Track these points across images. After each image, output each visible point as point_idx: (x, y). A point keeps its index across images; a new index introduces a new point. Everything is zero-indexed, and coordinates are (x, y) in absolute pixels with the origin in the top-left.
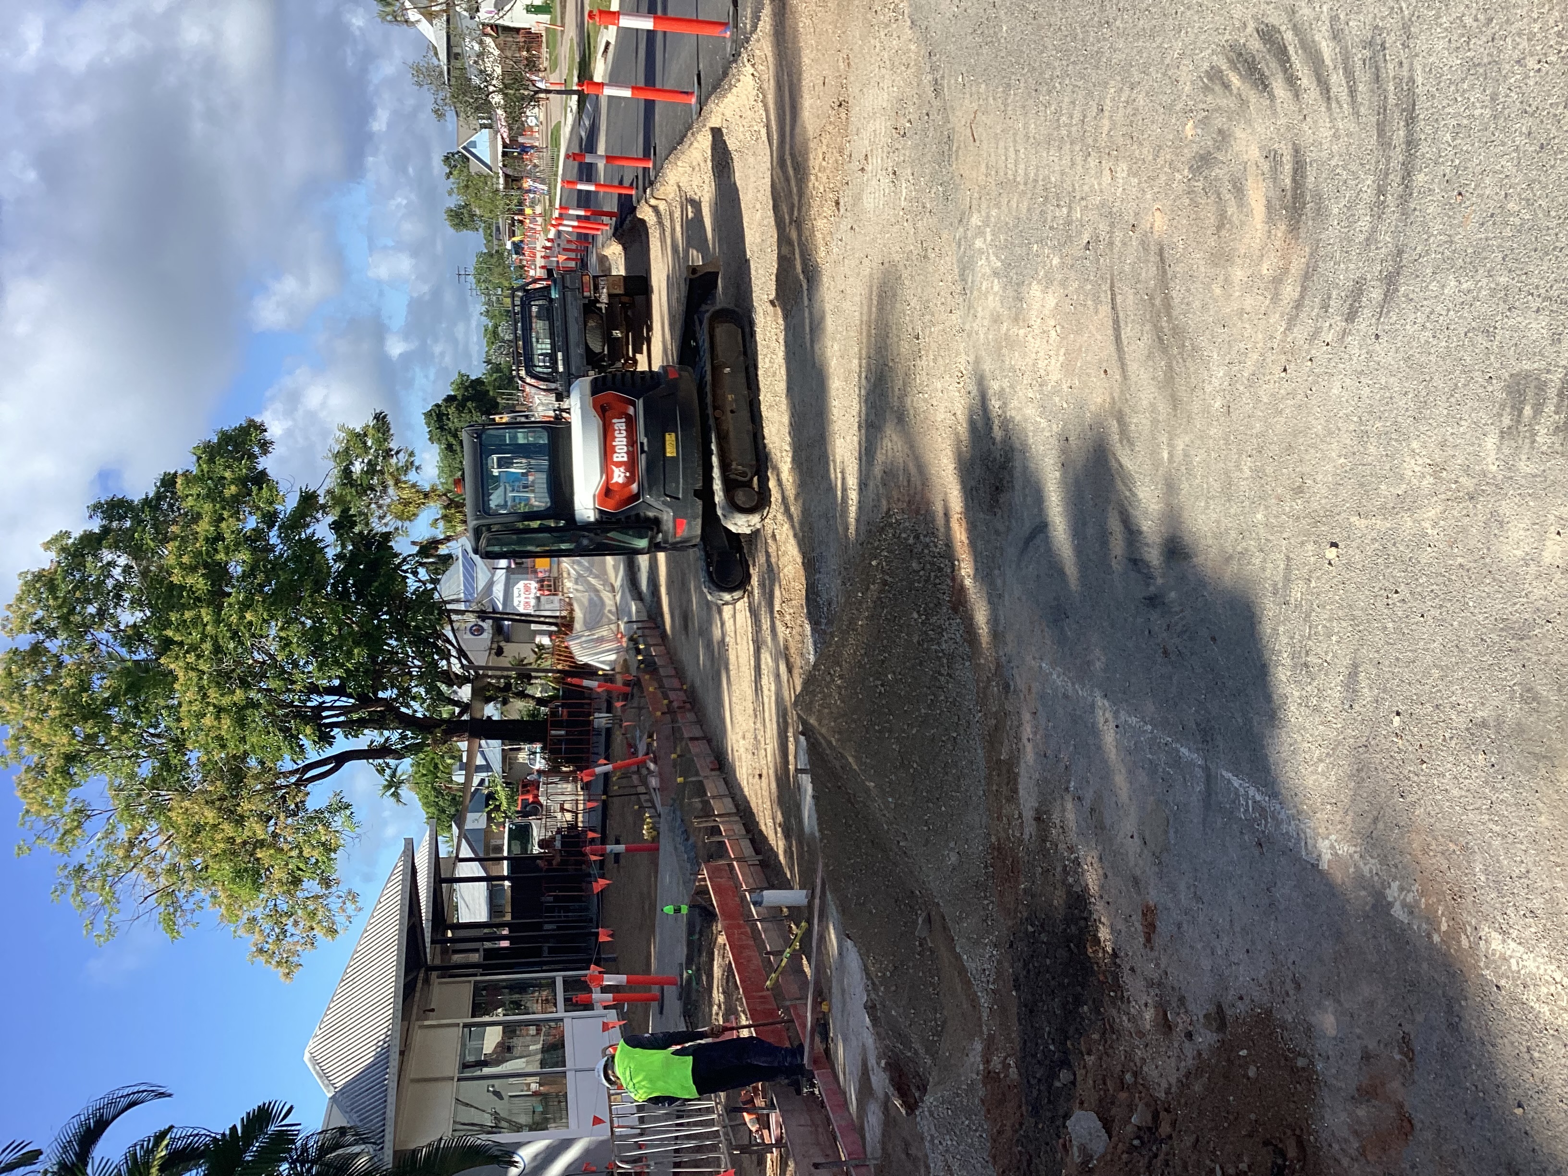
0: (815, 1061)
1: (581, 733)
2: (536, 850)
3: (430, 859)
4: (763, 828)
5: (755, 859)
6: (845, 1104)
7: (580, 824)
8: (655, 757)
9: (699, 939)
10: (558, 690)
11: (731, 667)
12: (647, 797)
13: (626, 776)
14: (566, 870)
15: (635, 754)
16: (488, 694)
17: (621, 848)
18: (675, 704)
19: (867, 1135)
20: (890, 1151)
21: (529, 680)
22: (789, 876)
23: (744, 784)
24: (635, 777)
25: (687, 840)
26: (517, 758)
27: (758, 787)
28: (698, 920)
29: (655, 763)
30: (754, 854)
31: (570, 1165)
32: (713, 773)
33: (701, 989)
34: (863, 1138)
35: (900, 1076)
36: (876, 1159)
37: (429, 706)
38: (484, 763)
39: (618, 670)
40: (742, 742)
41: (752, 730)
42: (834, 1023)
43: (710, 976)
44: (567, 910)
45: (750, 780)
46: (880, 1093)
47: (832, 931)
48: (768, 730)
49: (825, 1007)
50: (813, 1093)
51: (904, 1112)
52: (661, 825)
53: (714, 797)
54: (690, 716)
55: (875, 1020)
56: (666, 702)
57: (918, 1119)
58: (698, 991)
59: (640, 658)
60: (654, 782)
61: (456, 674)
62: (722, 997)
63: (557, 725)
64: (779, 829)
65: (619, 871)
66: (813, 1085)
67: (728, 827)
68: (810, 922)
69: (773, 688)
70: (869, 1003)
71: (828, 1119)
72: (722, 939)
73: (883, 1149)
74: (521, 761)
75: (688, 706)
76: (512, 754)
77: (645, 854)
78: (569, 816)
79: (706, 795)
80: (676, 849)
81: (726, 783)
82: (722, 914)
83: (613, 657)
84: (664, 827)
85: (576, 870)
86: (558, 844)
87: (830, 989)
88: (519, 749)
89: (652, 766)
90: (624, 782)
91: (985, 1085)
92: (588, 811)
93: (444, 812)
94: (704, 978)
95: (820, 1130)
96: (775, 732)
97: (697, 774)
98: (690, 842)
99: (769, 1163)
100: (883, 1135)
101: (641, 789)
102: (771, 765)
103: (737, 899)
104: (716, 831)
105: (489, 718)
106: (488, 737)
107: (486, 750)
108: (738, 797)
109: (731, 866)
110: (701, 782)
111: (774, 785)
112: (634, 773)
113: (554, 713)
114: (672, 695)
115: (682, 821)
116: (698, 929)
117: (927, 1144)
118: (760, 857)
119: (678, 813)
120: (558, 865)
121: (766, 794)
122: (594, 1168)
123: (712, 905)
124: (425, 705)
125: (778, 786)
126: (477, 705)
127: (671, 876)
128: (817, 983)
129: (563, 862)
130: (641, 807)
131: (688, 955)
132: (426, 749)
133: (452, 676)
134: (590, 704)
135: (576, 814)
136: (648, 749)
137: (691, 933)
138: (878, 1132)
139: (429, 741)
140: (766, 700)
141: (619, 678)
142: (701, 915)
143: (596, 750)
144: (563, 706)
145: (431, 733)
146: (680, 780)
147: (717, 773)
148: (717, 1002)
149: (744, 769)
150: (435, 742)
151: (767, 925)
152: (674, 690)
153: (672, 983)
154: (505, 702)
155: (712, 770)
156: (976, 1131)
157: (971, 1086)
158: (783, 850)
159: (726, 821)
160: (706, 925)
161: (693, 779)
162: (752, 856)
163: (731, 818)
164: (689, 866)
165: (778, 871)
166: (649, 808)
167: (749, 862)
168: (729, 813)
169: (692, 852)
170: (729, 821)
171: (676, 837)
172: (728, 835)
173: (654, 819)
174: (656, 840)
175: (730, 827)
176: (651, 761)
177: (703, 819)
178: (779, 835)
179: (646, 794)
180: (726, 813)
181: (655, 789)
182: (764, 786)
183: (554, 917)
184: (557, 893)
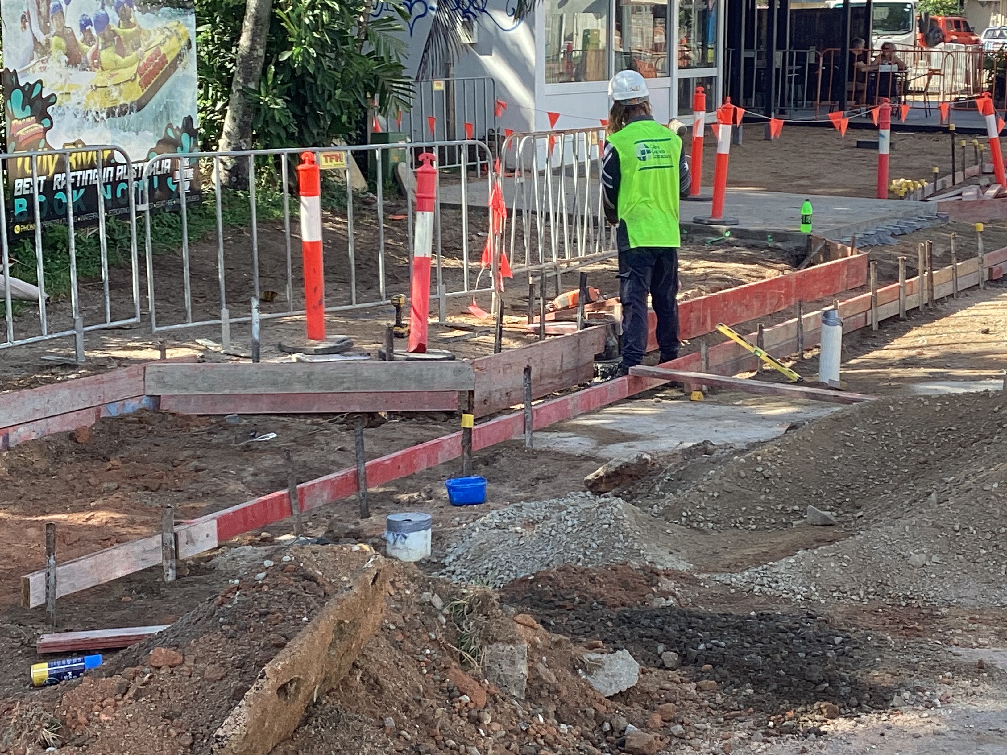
0: (637, 379)
4: (914, 332)
5: (873, 321)
6: (588, 412)
7: (909, 97)
8: (1004, 196)
9: (767, 247)
12: (949, 185)
13: (979, 158)
14: (851, 79)
17: (885, 149)
19: (555, 435)
20: (540, 459)
22: (853, 362)
23: (972, 311)
24: (976, 168)
25: (893, 235)
26: (996, 12)
27: (969, 328)
28: (791, 245)
29: (997, 196)
30: (880, 319)
31: (504, 87)
32: (986, 271)
33: (706, 247)
34: (552, 430)
35: (631, 476)
36: (531, 443)
42: (679, 405)
43: (724, 259)
45: (977, 319)
46: (605, 452)
47: (791, 410)
49: (696, 395)
50: (596, 375)
51: (590, 477)
52: (912, 202)
53: (955, 270)
55: (689, 453)
57: (582, 494)
58: (704, 243)
60: (970, 193)
62: (700, 271)
64: (913, 352)
65: (846, 147)
66: (604, 376)
67: (916, 287)
68: (799, 383)
70: (711, 447)
71: (567, 392)
72: (771, 274)
73: (542, 451)
74: (993, 18)
77: (875, 181)
78: (919, 83)
79: (958, 261)
80: (882, 220)
81: (971, 288)
82: (804, 275)
84: (910, 204)
86: (885, 68)
87: (718, 403)
89: (992, 192)
90: (970, 156)
91: (642, 569)
92: (928, 110)
94: (721, 251)
95: (557, 380)
97: (985, 251)
98: (891, 239)
99: (516, 319)
100: (557, 453)
101: (959, 177)
102: (1002, 346)
103: (820, 296)
104: (911, 272)
108: (953, 302)
109: (863, 288)
110: (971, 255)
111: (974, 348)
112: (982, 167)
115: (918, 230)
116: (779, 245)
117: (555, 501)
118: (875, 327)
119: (928, 225)
121: (962, 338)
122: (500, 114)
123: (812, 264)
125: (975, 354)
127: (846, 213)
128: (731, 386)
130: (936, 176)
131: (747, 231)
135: (924, 92)
137: (777, 236)
138: (559, 447)
142: (797, 249)
146: (980, 227)
147: (986, 278)
148: (694, 266)
151: (793, 333)
153: (716, 210)
155: (991, 270)
156: (585, 554)
157: (638, 554)
158: (887, 356)
159: (923, 285)
160: (785, 254)
161: (980, 245)
162: (877, 316)
163: (926, 292)
164: (862, 236)
165: (861, 348)
166: (935, 187)
167: (869, 313)
168: (932, 290)
169: (880, 240)
170: (922, 290)
171: (897, 220)
172: (904, 288)
173: (919, 192)
174: (891, 195)
175: (915, 291)
176: (999, 191)
177: (927, 256)
178: (906, 352)
179: (954, 184)
180: (932, 286)
181: (960, 195)
182: (973, 336)
183: (791, 64)
184: (822, 68)
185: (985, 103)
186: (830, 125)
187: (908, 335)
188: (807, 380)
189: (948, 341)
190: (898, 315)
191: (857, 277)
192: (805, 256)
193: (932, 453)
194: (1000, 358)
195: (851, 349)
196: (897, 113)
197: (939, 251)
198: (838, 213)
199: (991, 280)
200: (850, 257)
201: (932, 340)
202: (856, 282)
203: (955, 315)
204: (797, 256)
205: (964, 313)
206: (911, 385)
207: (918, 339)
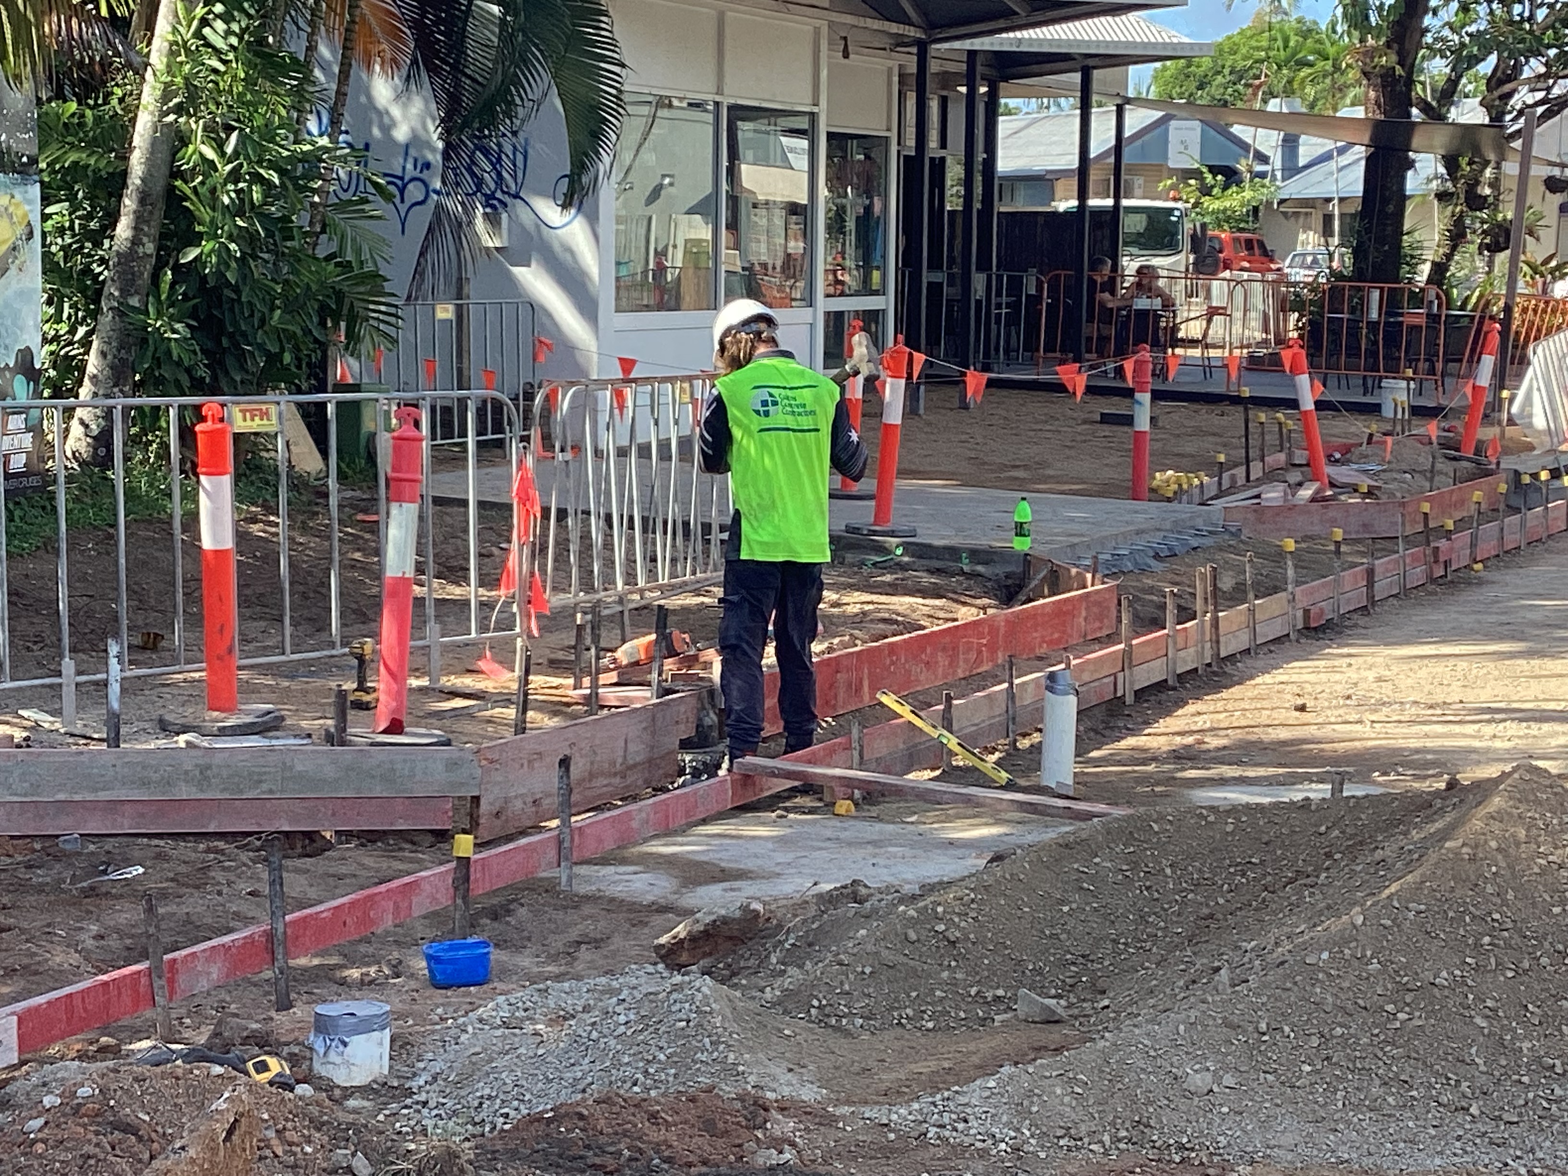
0: (747, 779)
1: (1372, 352)
3: (1133, 44)
4: (1190, 708)
5: (1126, 690)
6: (667, 832)
8: (1325, 499)
9: (962, 573)
10: (1464, 307)
11: (1535, 662)
12: (1241, 481)
13: (1284, 441)
15: (1332, 461)
16: (1463, 162)
18: (1443, 544)
19: (610, 870)
20: (587, 910)
21: (1487, 247)
22: (1095, 754)
23: (1279, 675)
24: (1282, 457)
25: (1157, 557)
26: (1307, 228)
27: (1277, 702)
28: (1000, 570)
29: (1313, 500)
30: (1137, 688)
31: (549, 315)
32: (1300, 614)
33: (867, 571)
34: (604, 861)
35: (730, 938)
36: (570, 879)
37: (1444, 40)
38: (1302, 163)
39: (1511, 431)
40: (1371, 675)
41: (1398, 697)
42: (815, 822)
43: (893, 589)
44: (1013, 319)
45: (1289, 688)
46: (690, 899)
47: (995, 830)
48: (1403, 730)
49: (843, 806)
50: (681, 772)
51: (661, 941)
52: (1184, 506)
53: (1252, 611)
54: (1417, 574)
55: (828, 900)
56: (1450, 525)
57: (650, 969)
58: (863, 564)
59: (1544, 476)
60: (1273, 494)
61: (1510, 95)
62: (854, 609)
63: (1392, 303)
64: (1189, 740)
65: (1085, 422)
66: (695, 774)
67: (1193, 637)
68: (1009, 786)
69: (1498, 744)
70: (863, 891)
71: (635, 798)
72: (966, 614)
73: (587, 898)
74: (1302, 237)
75: (1439, 572)
77: (1129, 474)
78: (1197, 327)
79: (1257, 597)
80: (1138, 533)
81: (1277, 640)
82: (1017, 616)
83: (1540, 421)
84: (1182, 510)
86: (1143, 303)
87: (878, 819)
89: (1306, 493)
90: (1272, 438)
91: (741, 1098)
92: (1208, 367)
94: (888, 578)
95: (617, 780)
96: (1401, 743)
97: (1298, 583)
98: (1153, 562)
99: (556, 681)
100: (612, 900)
101: (1256, 470)
102: (1327, 732)
103: (1043, 650)
104: (1186, 614)
105: (1411, 164)
106: (1370, 161)
107: (1331, 165)
108: (1249, 662)
109: (1111, 639)
110: (1282, 588)
111: (1284, 734)
112: (1290, 455)
113: (1415, 296)
114: (1463, 538)
115: (1194, 549)
116: (980, 568)
117: (603, 980)
118: (1129, 699)
119: (1208, 542)
121: (1264, 717)
122: (542, 358)
123: (1030, 600)
124: (1446, 32)
125: (1284, 743)
126: (1441, 137)
127: (1085, 521)
128: (900, 792)
130: (1222, 468)
131: (930, 548)
132: (1356, 34)
133: (1507, 88)
134: (1433, 372)
135: (1202, 342)
136: (1344, 486)
137: (977, 555)
138: (617, 890)
139: (1370, 41)
140: (1470, 729)
141: (1492, 432)
142: (1008, 576)
143: (1332, 384)
144: (1432, 317)
145: (1388, 45)
146: (1291, 544)
147: (1300, 625)
148: (845, 600)
149: (1312, 678)
150: (1371, 53)
151: (1000, 708)
152: (1473, 545)
153: (881, 514)
154: (1442, 196)
155: (1306, 612)
156: (646, 1073)
157: (733, 1072)
158: (1149, 745)
159: (1203, 635)
160: (989, 584)
161: (1290, 572)
162: (1132, 683)
163: (1208, 646)
164: (1108, 557)
165: (1107, 733)
166: (1220, 484)
167: (1120, 676)
168: (1218, 642)
169: (1136, 563)
170: (1203, 641)
171: (1162, 534)
172: (1174, 637)
173: (1197, 491)
174: (1152, 495)
175: (1191, 642)
176: (1317, 492)
177: (1209, 589)
178: (1178, 739)
179: (1248, 479)
180: (1218, 636)
181: (1258, 496)
182: (1281, 716)
183: (999, 294)
184: (1046, 300)
185: (1294, 355)
186: (1060, 388)
187: (1180, 712)
188: (1022, 782)
189: (1243, 723)
190: (1166, 681)
191: (1101, 621)
192: (1020, 587)
193: (1221, 901)
194: (1322, 750)
195: (1092, 734)
196: (1161, 373)
197: (1227, 583)
198: (1072, 520)
199: (1307, 628)
200: (1090, 589)
201: (1219, 721)
202: (1101, 628)
203: (1253, 682)
204: (1007, 587)
205: (1267, 678)
206: (1186, 792)
207: (1196, 719)
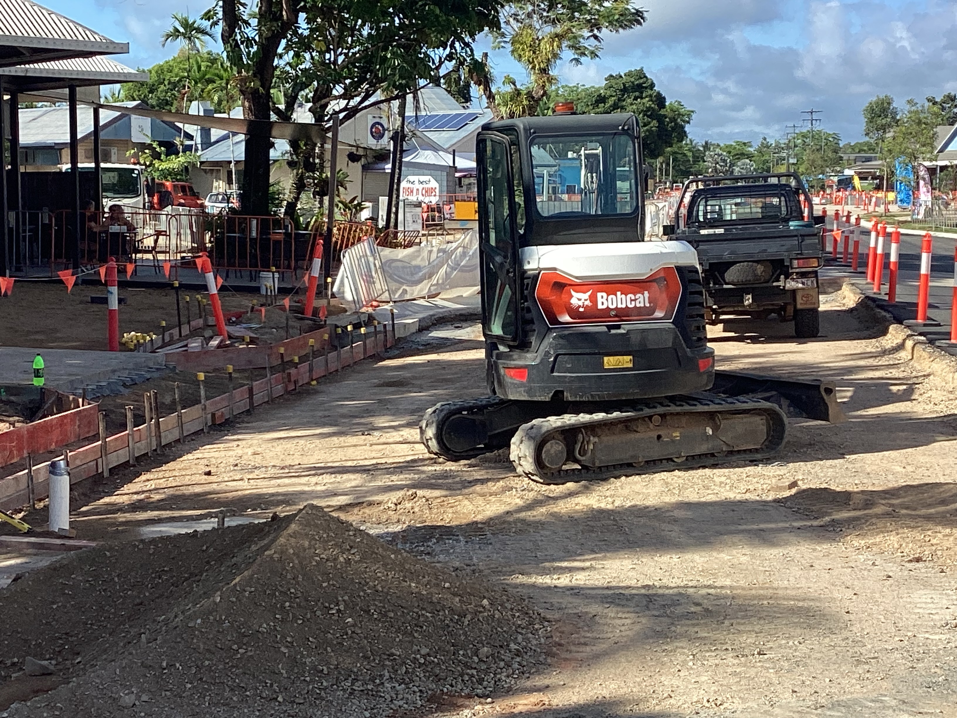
1: (254, 256)
2: (107, 203)
3: (101, 73)
4: (143, 477)
5: (104, 469)
7: (139, 256)
8: (227, 346)
9: (2, 401)
10: (306, 229)
11: (342, 439)
12: (176, 337)
13: (202, 312)
15: (229, 322)
16: (302, 144)
17: (114, 305)
18: (293, 371)
21: (318, 193)
22: (84, 509)
23: (197, 454)
24: (201, 321)
25: (124, 385)
26: (218, 179)
27: (194, 471)
28: (25, 399)
29: (219, 346)
30: (111, 467)
32: (209, 416)
37: (288, 73)
38: (213, 140)
39: (333, 301)
40: (250, 451)
41: (265, 464)
44: (33, 239)
45: (202, 462)
47: (19, 561)
48: (266, 483)
52: (142, 354)
53: (180, 417)
54: (279, 389)
56: (296, 360)
59: (350, 328)
60: (195, 344)
61: (326, 105)
63: (264, 227)
64: (142, 496)
65: (81, 302)
67: (144, 434)
68: (29, 533)
69: (319, 488)
72: (3, 427)
74: (215, 184)
75: (291, 387)
76: (223, 174)
77: (105, 335)
78: (149, 242)
79: (183, 408)
80: (114, 371)
81: (196, 433)
82: (34, 427)
83: (349, 296)
84: (140, 356)
85: (83, 251)
86: (115, 228)
88: (230, 182)
89: (215, 343)
90: (195, 310)
92: (157, 266)
93: (151, 92)
96: (265, 491)
97: (207, 398)
98: (122, 389)
101: (185, 330)
102: (223, 486)
103: (52, 448)
104: (139, 420)
105: (272, 145)
106: (248, 143)
107: (229, 142)
108: (180, 447)
109: (95, 438)
110: (198, 402)
111: (198, 489)
112: (206, 320)
113: (278, 223)
114: (304, 367)
115: (148, 379)
116: (12, 398)
118: (106, 474)
119: (156, 375)
120: (90, 228)
121: (187, 480)
123: (45, 416)
124: (288, 68)
125: (198, 495)
126: (289, 130)
127: (78, 366)
129: (93, 235)
130: (164, 330)
132: (235, 68)
133: (323, 101)
134: (289, 267)
135: (153, 250)
136: (237, 338)
137: (10, 390)
139: (244, 73)
140: (304, 480)
141: (322, 303)
142: (31, 402)
143: (232, 275)
144: (287, 235)
145: (254, 75)
146: (201, 376)
147: (210, 424)
149: (216, 454)
150: (244, 80)
151: (23, 485)
152: (311, 370)
154: (291, 164)
155: (213, 415)
158: (117, 501)
159: (150, 433)
160: (19, 408)
161: (202, 393)
162: (107, 465)
163: (154, 439)
164: (95, 387)
165: (93, 495)
166: (163, 339)
167: (100, 461)
168: (160, 436)
169: (112, 391)
170: (150, 436)
171: (127, 371)
172: (132, 435)
173: (149, 345)
174: (123, 348)
175: (143, 437)
176: (221, 341)
177: (153, 405)
178: (135, 497)
179: (180, 335)
180: (160, 433)
181: (186, 346)
182: (197, 479)
183: (24, 224)
184: (54, 228)
185: (203, 261)
186: (61, 282)
187: (137, 480)
188: (39, 530)
189: (174, 485)
190: (128, 461)
191: (90, 427)
192: (39, 408)
193: (147, 594)
194: (220, 498)
195: (82, 497)
196: (122, 271)
197: (168, 400)
198: (71, 365)
199: (214, 424)
200: (81, 408)
201: (160, 484)
202: (89, 432)
203: (181, 459)
204: (31, 409)
205: (190, 456)
206: (137, 529)
207: (147, 483)
